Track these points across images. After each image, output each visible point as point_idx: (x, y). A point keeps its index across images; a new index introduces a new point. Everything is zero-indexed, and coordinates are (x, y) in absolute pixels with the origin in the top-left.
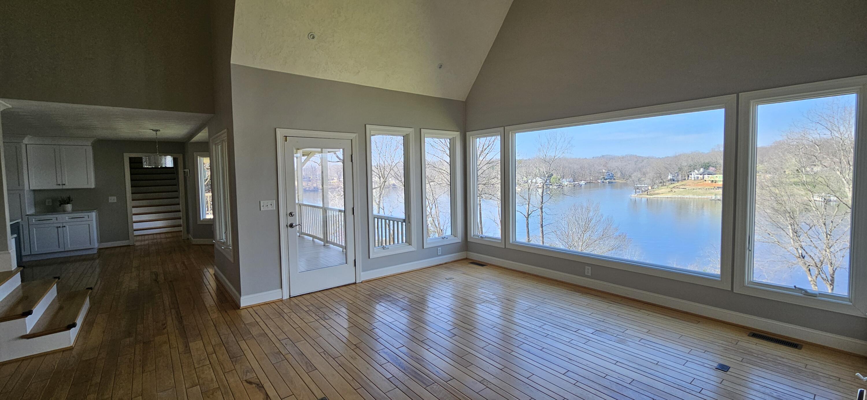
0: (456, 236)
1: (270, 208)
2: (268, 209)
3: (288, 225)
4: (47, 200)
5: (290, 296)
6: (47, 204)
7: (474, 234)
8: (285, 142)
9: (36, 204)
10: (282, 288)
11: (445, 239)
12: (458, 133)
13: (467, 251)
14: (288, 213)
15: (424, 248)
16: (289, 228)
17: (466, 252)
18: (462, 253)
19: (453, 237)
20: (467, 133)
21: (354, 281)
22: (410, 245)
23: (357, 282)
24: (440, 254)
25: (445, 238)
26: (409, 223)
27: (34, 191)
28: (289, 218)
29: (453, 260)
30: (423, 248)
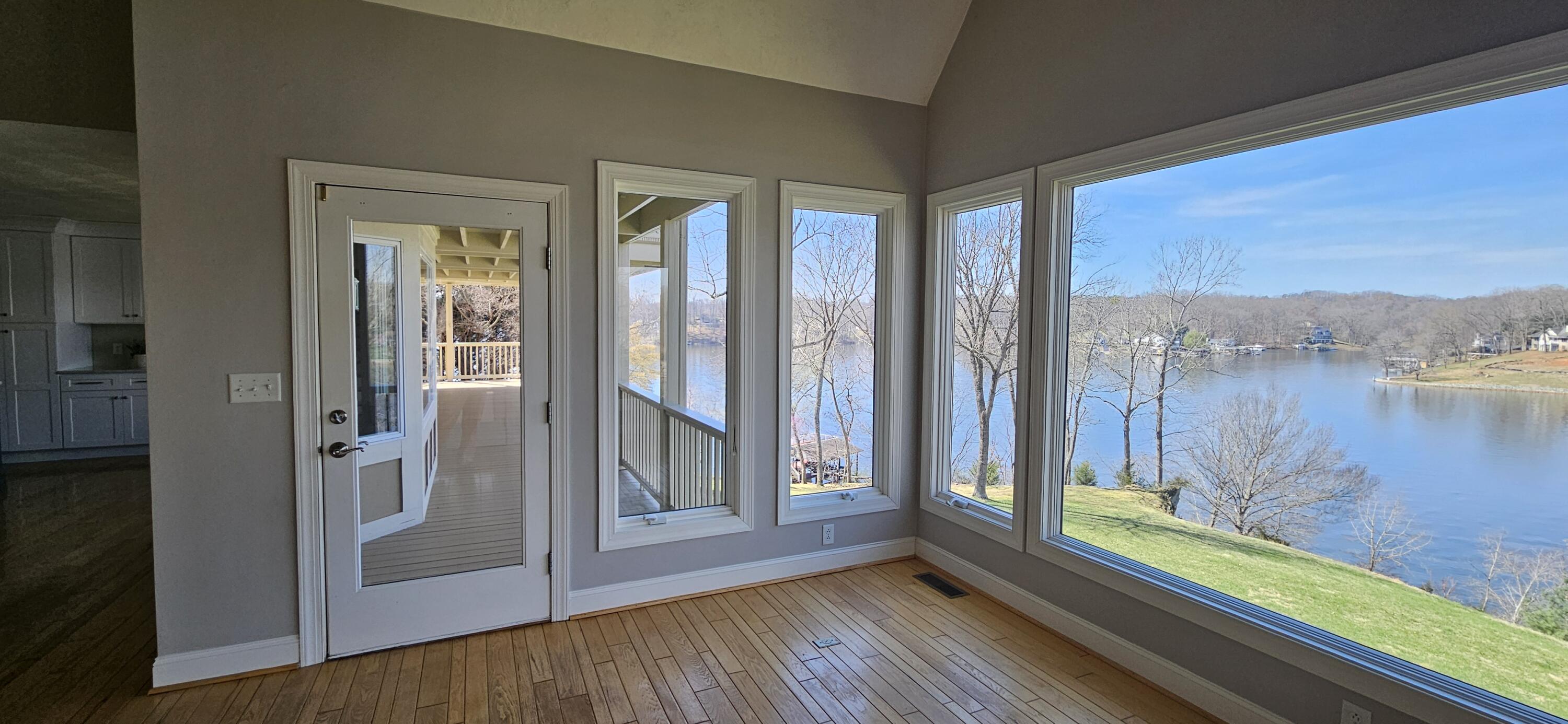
0: (885, 492)
1: (262, 396)
2: (255, 400)
3: (327, 446)
4: (115, 345)
5: (328, 655)
6: (115, 352)
7: (940, 490)
8: (320, 202)
9: (95, 350)
10: (298, 633)
11: (848, 501)
12: (903, 197)
13: (917, 536)
14: (327, 411)
15: (779, 524)
16: (329, 459)
17: (913, 538)
18: (898, 541)
19: (875, 495)
20: (928, 196)
21: (542, 615)
22: (735, 514)
23: (554, 619)
24: (832, 541)
25: (847, 498)
26: (735, 449)
27: (93, 326)
28: (329, 427)
29: (872, 560)
30: (777, 524)
